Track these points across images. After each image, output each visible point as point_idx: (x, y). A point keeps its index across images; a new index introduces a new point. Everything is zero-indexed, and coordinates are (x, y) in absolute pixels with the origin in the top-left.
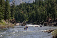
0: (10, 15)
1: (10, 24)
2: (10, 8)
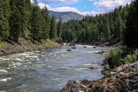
0: (56, 34)
1: (56, 44)
2: (56, 26)
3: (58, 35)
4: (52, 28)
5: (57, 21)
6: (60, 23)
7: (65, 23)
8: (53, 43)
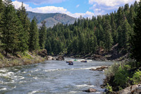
0: (38, 44)
1: (38, 58)
2: (37, 33)
3: (41, 45)
4: (32, 35)
5: (39, 25)
6: (43, 29)
7: (50, 29)
8: (33, 57)
